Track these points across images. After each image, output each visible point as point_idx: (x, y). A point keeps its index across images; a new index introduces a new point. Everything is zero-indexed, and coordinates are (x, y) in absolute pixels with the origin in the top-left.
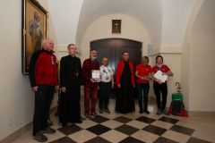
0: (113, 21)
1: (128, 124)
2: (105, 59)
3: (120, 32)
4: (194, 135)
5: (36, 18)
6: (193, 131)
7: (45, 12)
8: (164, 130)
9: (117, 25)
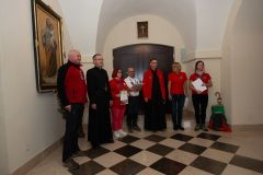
0: (139, 23)
1: (162, 143)
2: (131, 69)
3: (147, 36)
4: (238, 153)
5: (49, 26)
6: (237, 147)
7: (58, 18)
8: (204, 149)
9: (143, 28)
